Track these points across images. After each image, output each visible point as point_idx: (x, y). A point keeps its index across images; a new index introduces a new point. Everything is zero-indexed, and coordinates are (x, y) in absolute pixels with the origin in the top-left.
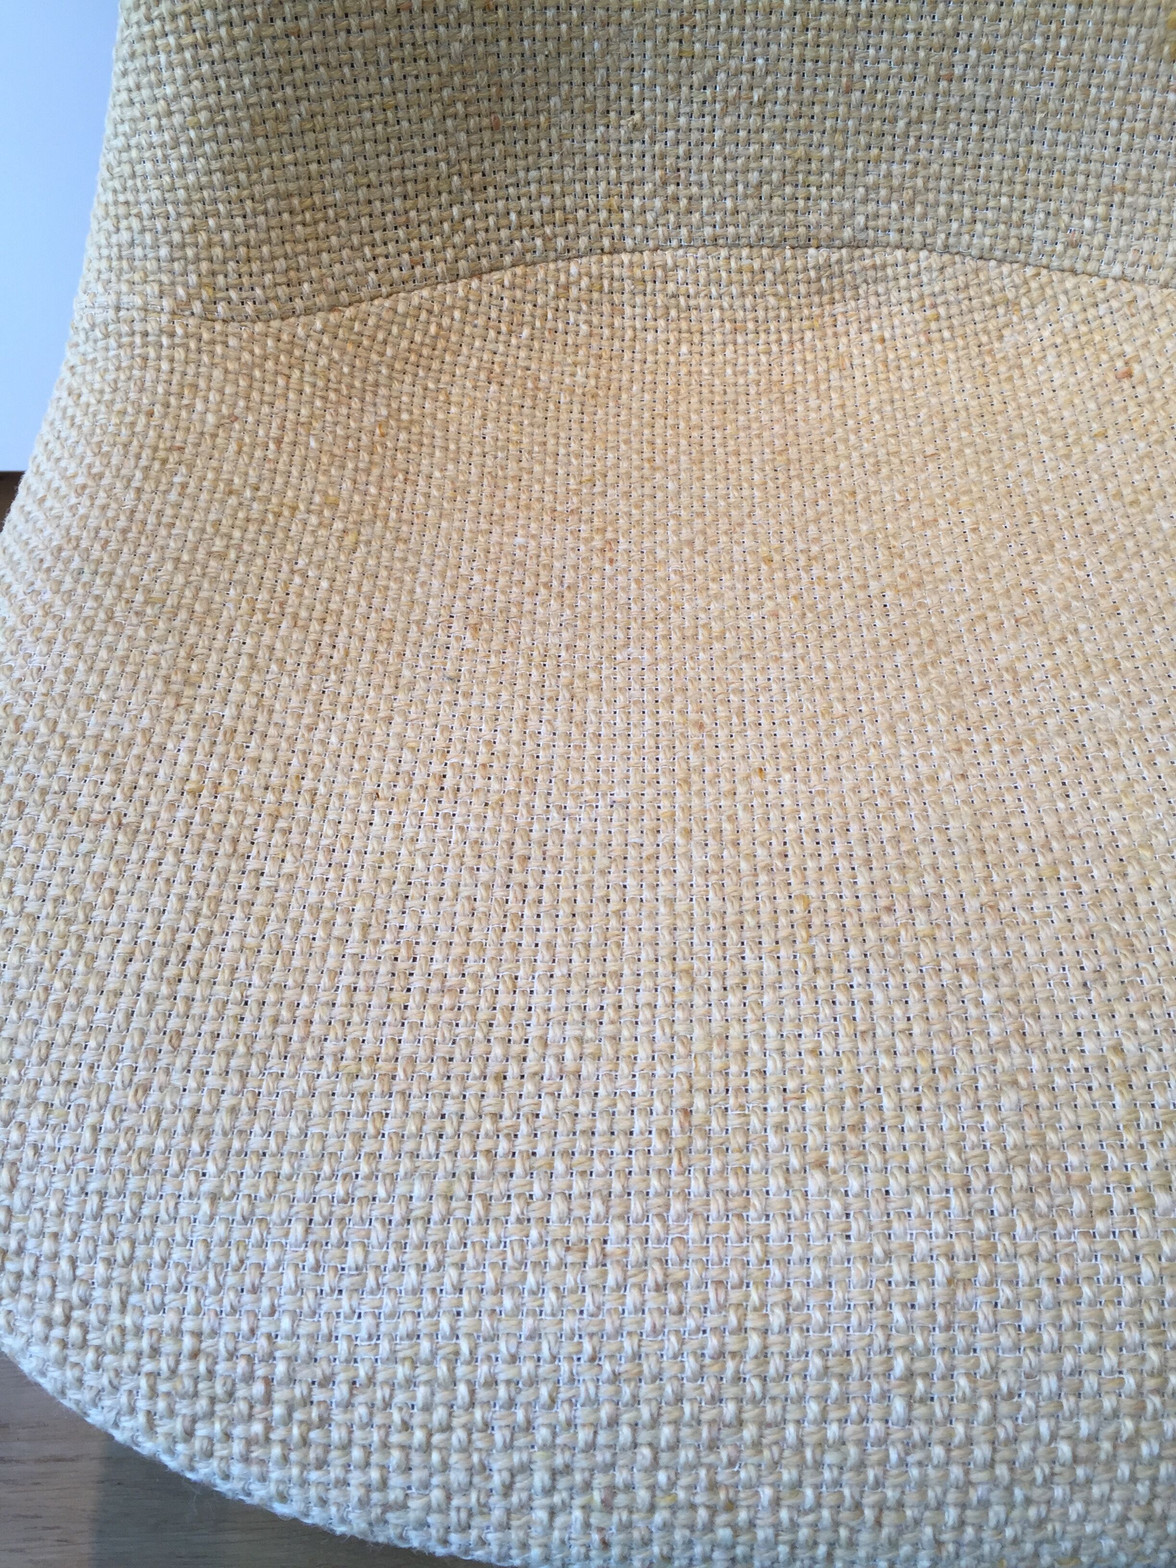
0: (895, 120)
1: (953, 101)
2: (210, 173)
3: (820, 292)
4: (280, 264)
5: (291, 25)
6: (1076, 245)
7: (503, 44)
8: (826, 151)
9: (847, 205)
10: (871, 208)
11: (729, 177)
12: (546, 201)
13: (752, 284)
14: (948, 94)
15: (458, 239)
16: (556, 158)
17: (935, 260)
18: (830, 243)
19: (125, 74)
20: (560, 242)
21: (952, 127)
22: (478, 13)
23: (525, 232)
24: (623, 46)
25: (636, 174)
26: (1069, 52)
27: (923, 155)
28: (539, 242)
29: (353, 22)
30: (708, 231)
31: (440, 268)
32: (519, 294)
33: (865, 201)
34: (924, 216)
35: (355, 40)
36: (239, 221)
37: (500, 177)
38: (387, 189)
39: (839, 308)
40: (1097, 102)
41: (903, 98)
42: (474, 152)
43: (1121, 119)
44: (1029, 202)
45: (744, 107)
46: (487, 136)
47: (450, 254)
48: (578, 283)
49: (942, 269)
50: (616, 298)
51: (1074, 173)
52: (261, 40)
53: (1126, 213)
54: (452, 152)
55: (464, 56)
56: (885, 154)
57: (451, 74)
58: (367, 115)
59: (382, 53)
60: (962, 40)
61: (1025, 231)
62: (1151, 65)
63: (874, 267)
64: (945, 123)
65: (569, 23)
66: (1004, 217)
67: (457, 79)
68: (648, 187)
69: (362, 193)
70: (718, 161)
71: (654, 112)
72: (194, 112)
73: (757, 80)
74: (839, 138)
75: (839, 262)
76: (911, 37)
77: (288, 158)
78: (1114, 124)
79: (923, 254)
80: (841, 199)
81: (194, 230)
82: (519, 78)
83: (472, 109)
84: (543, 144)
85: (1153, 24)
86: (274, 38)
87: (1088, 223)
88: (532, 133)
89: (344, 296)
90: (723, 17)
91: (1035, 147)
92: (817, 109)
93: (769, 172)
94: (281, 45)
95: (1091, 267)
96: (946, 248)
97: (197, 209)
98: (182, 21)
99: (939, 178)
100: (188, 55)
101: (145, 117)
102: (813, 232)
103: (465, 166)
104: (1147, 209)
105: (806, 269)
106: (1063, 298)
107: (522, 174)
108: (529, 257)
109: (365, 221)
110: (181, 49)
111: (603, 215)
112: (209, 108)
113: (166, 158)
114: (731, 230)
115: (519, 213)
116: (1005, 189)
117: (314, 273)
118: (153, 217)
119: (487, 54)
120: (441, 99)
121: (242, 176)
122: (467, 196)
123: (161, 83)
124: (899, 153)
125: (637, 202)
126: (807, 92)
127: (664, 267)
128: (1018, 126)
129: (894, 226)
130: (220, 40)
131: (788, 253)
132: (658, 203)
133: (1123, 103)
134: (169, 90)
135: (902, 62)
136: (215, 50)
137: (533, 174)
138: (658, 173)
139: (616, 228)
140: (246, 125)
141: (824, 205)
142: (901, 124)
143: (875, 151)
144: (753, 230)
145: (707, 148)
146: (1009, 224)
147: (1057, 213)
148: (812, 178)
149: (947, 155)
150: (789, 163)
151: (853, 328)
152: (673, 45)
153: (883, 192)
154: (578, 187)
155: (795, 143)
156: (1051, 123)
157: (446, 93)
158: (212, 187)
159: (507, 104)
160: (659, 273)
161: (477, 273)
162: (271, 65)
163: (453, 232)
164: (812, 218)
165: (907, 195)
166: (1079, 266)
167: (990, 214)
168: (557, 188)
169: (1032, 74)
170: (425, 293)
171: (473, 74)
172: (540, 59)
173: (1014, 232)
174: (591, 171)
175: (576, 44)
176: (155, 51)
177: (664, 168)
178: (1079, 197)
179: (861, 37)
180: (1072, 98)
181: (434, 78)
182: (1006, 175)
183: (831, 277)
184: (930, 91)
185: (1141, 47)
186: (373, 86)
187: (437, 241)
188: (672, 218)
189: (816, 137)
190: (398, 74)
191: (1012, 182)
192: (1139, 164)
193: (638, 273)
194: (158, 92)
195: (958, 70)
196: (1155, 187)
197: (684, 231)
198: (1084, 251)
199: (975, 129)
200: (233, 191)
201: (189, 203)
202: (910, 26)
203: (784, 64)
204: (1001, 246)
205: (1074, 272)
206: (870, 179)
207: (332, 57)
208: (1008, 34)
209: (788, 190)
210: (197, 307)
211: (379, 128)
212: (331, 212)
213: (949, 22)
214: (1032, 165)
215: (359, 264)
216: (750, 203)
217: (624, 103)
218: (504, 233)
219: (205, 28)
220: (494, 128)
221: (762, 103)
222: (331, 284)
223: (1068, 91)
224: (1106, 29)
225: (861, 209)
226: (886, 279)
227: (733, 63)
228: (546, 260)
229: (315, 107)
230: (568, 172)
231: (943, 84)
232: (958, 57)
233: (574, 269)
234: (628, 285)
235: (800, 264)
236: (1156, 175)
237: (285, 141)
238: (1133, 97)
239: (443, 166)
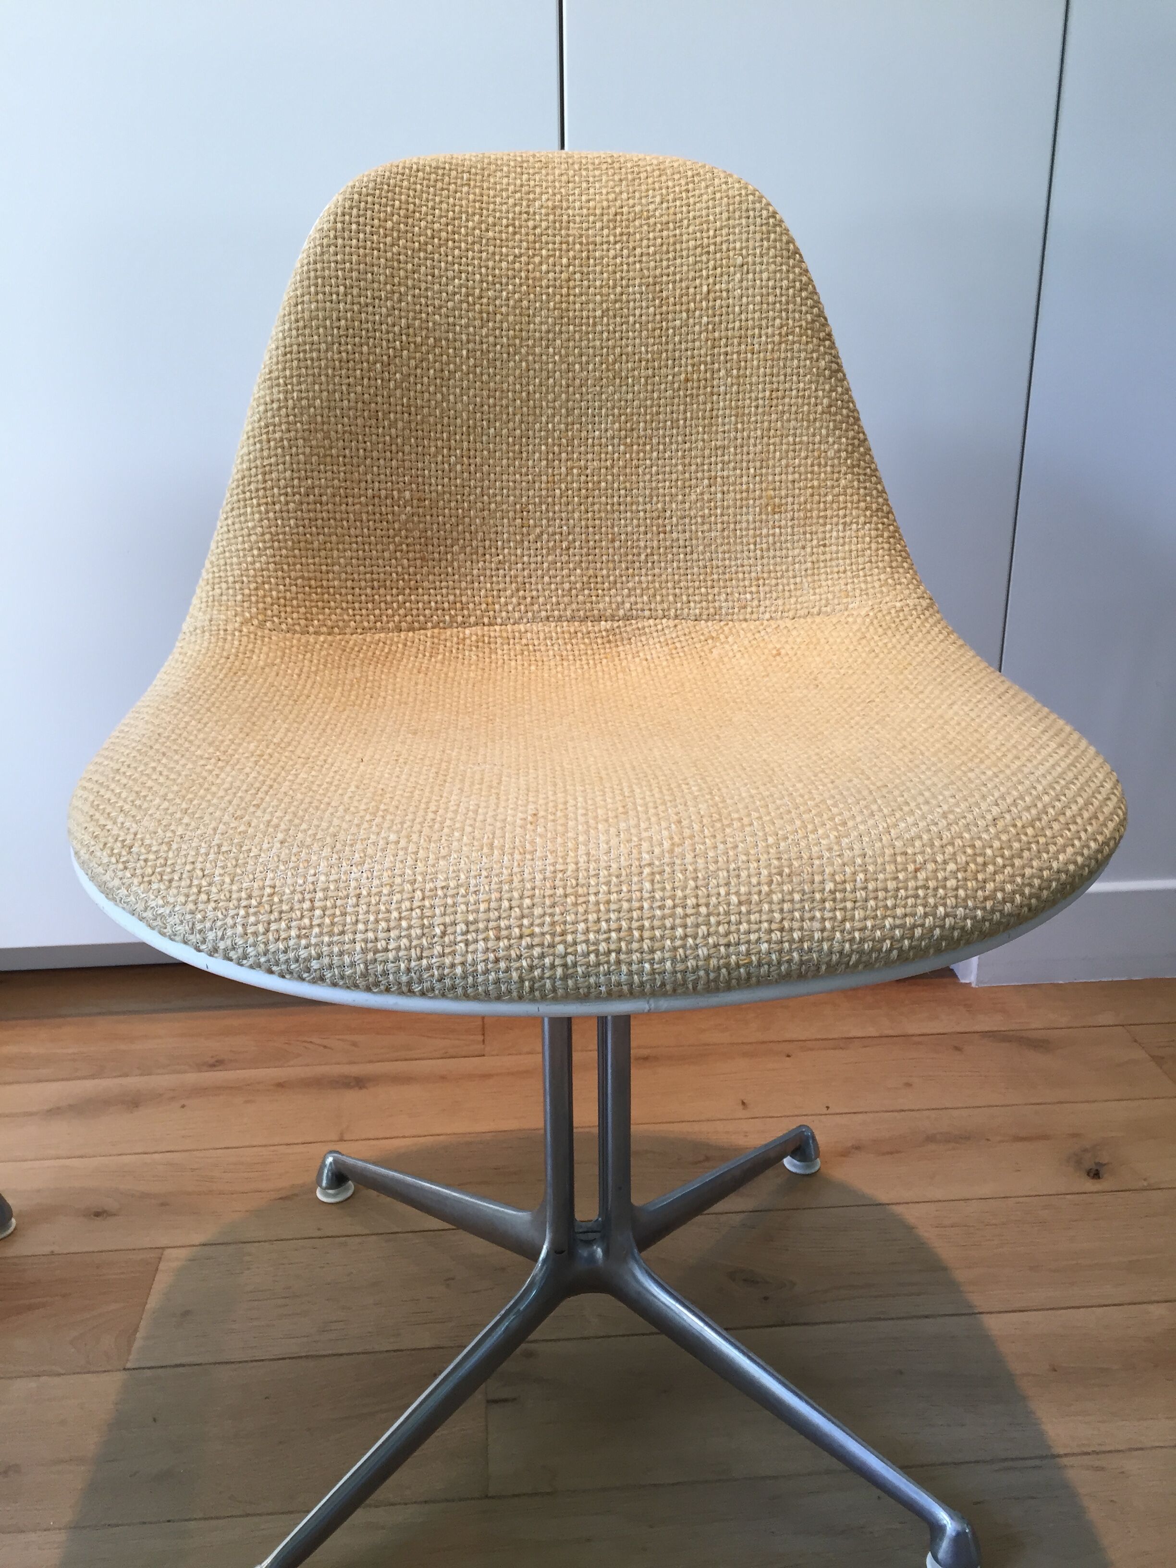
0: (639, 554)
1: (668, 543)
2: (268, 563)
3: (609, 642)
4: (302, 610)
5: (318, 498)
6: (745, 607)
7: (428, 517)
8: (605, 572)
9: (619, 599)
10: (633, 599)
11: (553, 586)
12: (451, 598)
13: (570, 639)
14: (665, 540)
15: (402, 612)
16: (456, 577)
17: (671, 623)
18: (613, 618)
19: (226, 519)
20: (460, 619)
21: (670, 556)
22: (415, 502)
23: (439, 612)
24: (492, 522)
25: (501, 586)
26: (722, 515)
27: (657, 571)
28: (447, 618)
29: (350, 500)
30: (543, 614)
31: (391, 625)
32: (436, 641)
33: (629, 596)
34: (662, 602)
35: (350, 508)
36: (281, 587)
37: (426, 584)
38: (363, 584)
39: (621, 648)
40: (741, 537)
41: (642, 544)
42: (412, 570)
43: (755, 545)
44: (716, 590)
45: (558, 551)
46: (418, 562)
47: (397, 618)
48: (470, 638)
49: (676, 626)
50: (493, 646)
51: (736, 573)
52: (302, 503)
53: (767, 589)
54: (400, 569)
55: (407, 522)
56: (636, 572)
57: (400, 530)
58: (354, 546)
59: (364, 517)
60: (668, 514)
61: (717, 604)
62: (764, 517)
63: (638, 629)
64: (665, 554)
65: (463, 509)
66: (704, 598)
67: (403, 533)
68: (509, 593)
69: (349, 583)
70: (546, 579)
71: (510, 554)
72: (263, 534)
73: (564, 537)
74: (611, 565)
75: (618, 627)
76: (642, 514)
77: (311, 561)
78: (752, 547)
79: (664, 621)
80: (616, 595)
81: (256, 589)
82: (437, 535)
83: (411, 548)
84: (450, 569)
85: (761, 498)
86: (308, 504)
87: (748, 596)
88: (443, 563)
89: (336, 630)
90: (544, 507)
91: (714, 562)
92: (597, 551)
93: (575, 583)
94: (311, 507)
95: (755, 616)
96: (676, 617)
97: (259, 580)
98: (261, 493)
99: (667, 582)
100: (262, 508)
101: (235, 537)
102: (602, 613)
103: (406, 577)
104: (777, 585)
105: (600, 631)
106: (742, 632)
107: (438, 583)
108: (441, 625)
109: (350, 597)
110: (259, 505)
111: (484, 606)
112: (271, 533)
113: (245, 556)
114: (556, 613)
115: (436, 603)
116: (702, 584)
117: (321, 617)
118: (235, 582)
119: (419, 522)
120: (394, 542)
121: (285, 567)
122: (407, 591)
123: (246, 521)
124: (643, 571)
125: (503, 600)
126: (591, 543)
127: (520, 632)
128: (703, 553)
129: (647, 607)
130: (280, 502)
131: (590, 624)
132: (514, 600)
133: (755, 536)
134: (250, 524)
135: (639, 526)
136: (277, 507)
137: (444, 584)
138: (514, 585)
139: (491, 613)
140: (290, 543)
141: (607, 599)
142: (643, 557)
143: (631, 571)
144: (569, 613)
145: (540, 572)
146: (707, 601)
147: (732, 593)
148: (599, 586)
149: (670, 570)
150: (585, 579)
151: (630, 657)
152: (519, 521)
153: (638, 591)
154: (469, 592)
155: (588, 569)
156: (720, 549)
157: (397, 539)
158: (268, 570)
159: (430, 548)
160: (517, 634)
161: (412, 629)
162: (305, 515)
163: (399, 608)
164: (601, 606)
165: (651, 592)
166: (748, 616)
167: (697, 598)
168: (458, 592)
169: (706, 527)
170: (382, 635)
171: (411, 531)
172: (448, 526)
173: (711, 605)
174: (476, 584)
175: (467, 520)
176: (245, 506)
177: (517, 582)
178: (741, 584)
179: (616, 515)
180: (729, 537)
181: (391, 531)
182: (702, 577)
183: (615, 635)
184: (655, 538)
185: (757, 509)
186: (358, 532)
187: (390, 612)
188: (522, 607)
189: (599, 565)
190: (372, 527)
191: (705, 581)
192: (768, 564)
193: (505, 635)
194: (244, 526)
195: (668, 528)
196: (779, 574)
197: (530, 614)
198: (749, 610)
199: (682, 556)
200: (280, 573)
201: (255, 576)
202: (640, 508)
203: (577, 529)
204: (705, 612)
205: (746, 620)
206: (630, 585)
207: (338, 516)
208: (690, 509)
209: (586, 592)
210: (255, 622)
211: (361, 552)
212: (331, 590)
213: (659, 505)
214: (715, 571)
215: (346, 617)
216: (566, 599)
217: (493, 550)
218: (427, 612)
219: (273, 496)
220: (423, 559)
221: (568, 549)
222: (329, 623)
223: (726, 533)
224: (738, 503)
225: (626, 600)
226: (645, 634)
227: (550, 530)
228: (451, 627)
229: (327, 539)
230: (464, 584)
231: (662, 535)
232: (667, 521)
233: (467, 631)
234: (499, 640)
235: (596, 629)
236: (778, 568)
237: (310, 553)
238: (758, 532)
239: (394, 575)
